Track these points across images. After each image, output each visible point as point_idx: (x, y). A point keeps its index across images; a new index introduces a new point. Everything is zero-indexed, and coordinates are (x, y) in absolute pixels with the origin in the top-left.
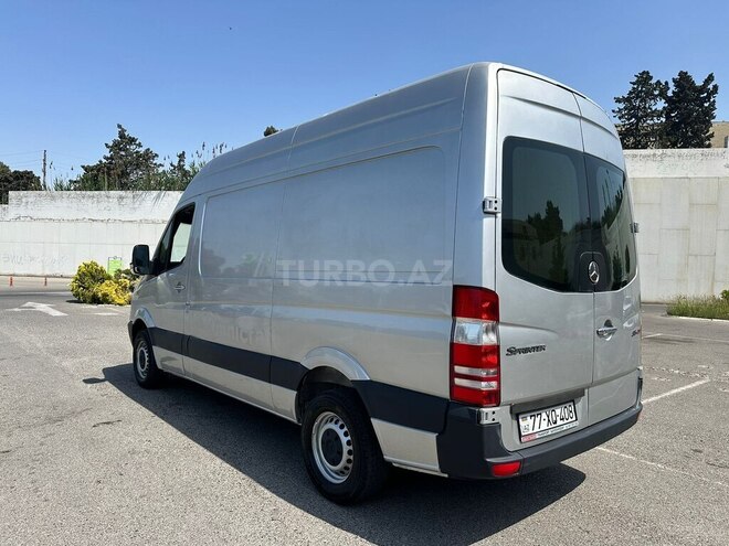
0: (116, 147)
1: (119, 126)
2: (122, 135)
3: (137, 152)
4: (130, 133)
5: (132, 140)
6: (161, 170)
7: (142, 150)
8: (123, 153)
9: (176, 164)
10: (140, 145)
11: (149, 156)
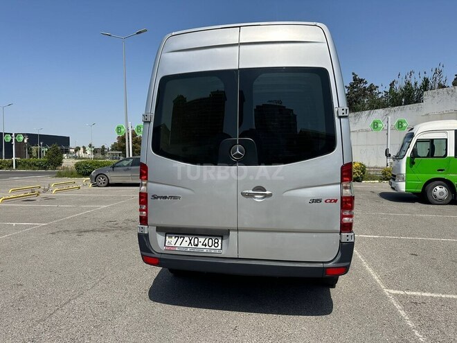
0: (352, 86)
1: (353, 74)
2: (355, 79)
3: (365, 87)
4: (360, 77)
5: (361, 81)
6: (380, 96)
7: (367, 86)
8: (356, 90)
9: (388, 90)
10: (366, 83)
11: (372, 88)
